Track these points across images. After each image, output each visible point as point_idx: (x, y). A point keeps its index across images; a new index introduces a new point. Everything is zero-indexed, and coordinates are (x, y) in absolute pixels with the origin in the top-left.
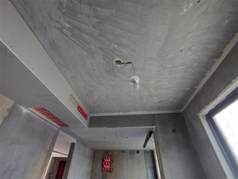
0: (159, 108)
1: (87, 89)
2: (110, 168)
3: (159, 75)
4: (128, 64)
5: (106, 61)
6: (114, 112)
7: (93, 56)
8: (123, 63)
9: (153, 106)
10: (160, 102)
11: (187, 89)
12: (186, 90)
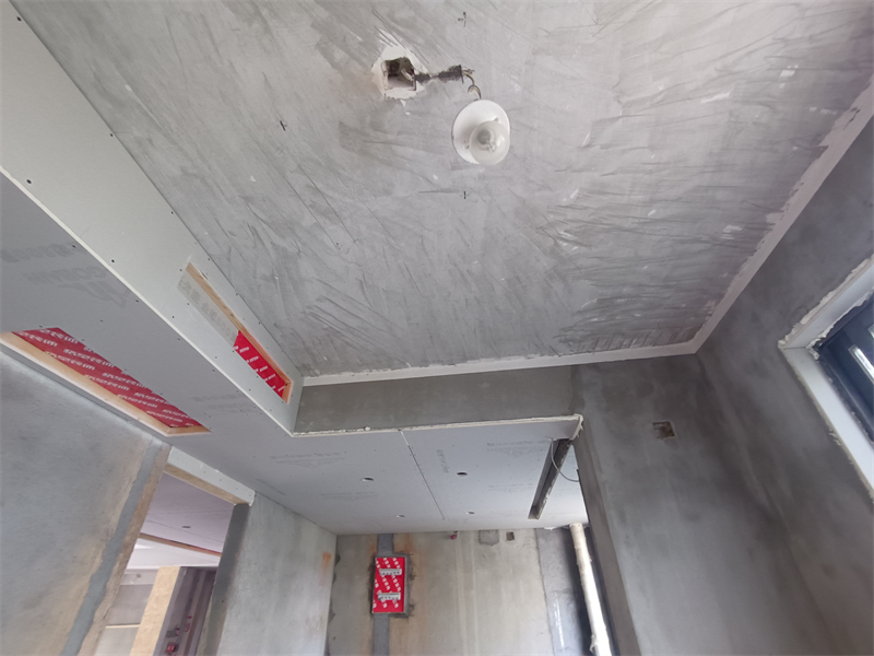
0: (597, 339)
1: (269, 245)
2: (401, 602)
3: (603, 147)
4: (451, 83)
5: (335, 65)
6: (403, 365)
7: (267, 30)
8: (423, 78)
9: (571, 328)
10: (605, 305)
11: (729, 228)
12: (724, 237)
